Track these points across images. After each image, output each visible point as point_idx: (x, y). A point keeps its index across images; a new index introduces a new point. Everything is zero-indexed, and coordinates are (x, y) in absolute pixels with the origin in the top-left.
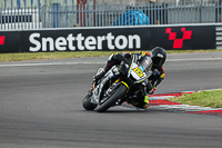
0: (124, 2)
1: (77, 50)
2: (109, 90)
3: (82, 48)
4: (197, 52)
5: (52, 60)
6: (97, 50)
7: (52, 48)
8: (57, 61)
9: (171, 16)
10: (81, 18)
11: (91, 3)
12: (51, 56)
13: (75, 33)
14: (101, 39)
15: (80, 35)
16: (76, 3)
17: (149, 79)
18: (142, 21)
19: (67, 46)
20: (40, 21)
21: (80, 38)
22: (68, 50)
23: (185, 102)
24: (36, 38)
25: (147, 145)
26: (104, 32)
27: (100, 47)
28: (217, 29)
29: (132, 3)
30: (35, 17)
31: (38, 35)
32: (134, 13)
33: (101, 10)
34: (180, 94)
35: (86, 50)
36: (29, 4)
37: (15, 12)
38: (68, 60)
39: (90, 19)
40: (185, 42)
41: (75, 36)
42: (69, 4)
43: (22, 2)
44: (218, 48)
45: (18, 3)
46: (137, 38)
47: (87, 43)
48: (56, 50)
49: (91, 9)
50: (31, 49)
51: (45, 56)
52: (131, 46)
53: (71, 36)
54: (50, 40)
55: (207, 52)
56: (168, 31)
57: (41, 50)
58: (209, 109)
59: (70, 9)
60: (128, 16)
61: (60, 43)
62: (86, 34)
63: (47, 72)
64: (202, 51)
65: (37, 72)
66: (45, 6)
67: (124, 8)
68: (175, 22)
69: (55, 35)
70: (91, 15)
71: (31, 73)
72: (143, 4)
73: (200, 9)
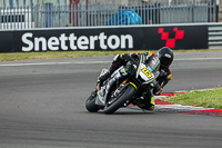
0: (117, 2)
1: (70, 49)
2: (117, 91)
3: (75, 48)
4: (189, 52)
5: (45, 60)
6: (89, 49)
7: (44, 48)
8: (49, 60)
9: (163, 15)
10: (74, 18)
11: (84, 3)
12: (44, 55)
13: (68, 33)
14: (93, 39)
15: (72, 35)
16: (68, 3)
17: (157, 79)
18: (135, 21)
19: (60, 46)
20: (33, 21)
21: (72, 38)
22: (60, 50)
23: (177, 101)
24: (28, 38)
25: (139, 144)
26: (97, 32)
27: (92, 47)
28: (210, 29)
29: (125, 2)
30: (28, 17)
31: (30, 35)
32: (127, 13)
33: (93, 10)
34: (173, 94)
35: (78, 49)
36: (21, 4)
37: (8, 12)
38: (60, 60)
39: (83, 19)
40: (177, 41)
41: (67, 35)
42: (62, 3)
43: (14, 2)
44: (210, 48)
45: (11, 3)
46: (130, 37)
47: (79, 43)
48: (48, 49)
49: (83, 9)
50: (24, 49)
51: (38, 56)
52: (123, 46)
53: (63, 35)
54: (43, 39)
55: (200, 51)
56: (161, 31)
57: (33, 50)
58: (202, 108)
59: (63, 9)
60: (120, 15)
61: (52, 43)
62: (78, 33)
63: (40, 72)
64: (194, 51)
65: (29, 72)
66: (38, 6)
67: (117, 8)
68: (167, 22)
69: (47, 35)
70: (83, 15)
71: (23, 72)
72: (136, 4)
73: (192, 9)
